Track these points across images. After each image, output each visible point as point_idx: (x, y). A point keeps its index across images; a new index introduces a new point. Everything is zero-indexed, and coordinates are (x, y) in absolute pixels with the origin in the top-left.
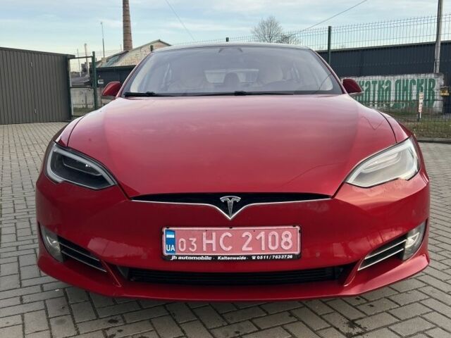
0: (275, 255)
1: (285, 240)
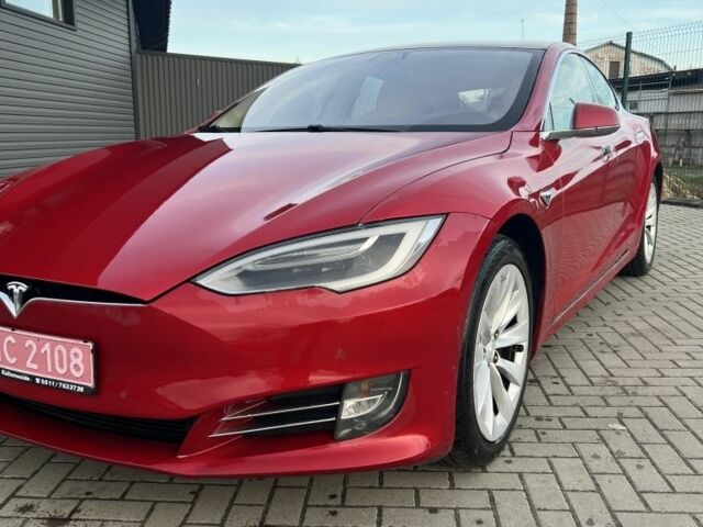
0: (63, 382)
1: (74, 361)
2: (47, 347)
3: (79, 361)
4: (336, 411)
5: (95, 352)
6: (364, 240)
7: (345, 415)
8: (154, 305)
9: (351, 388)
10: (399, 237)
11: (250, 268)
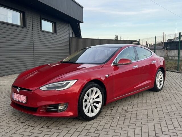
0: (23, 102)
2: (21, 97)
3: (25, 99)
4: (58, 108)
5: (27, 98)
6: (63, 83)
7: (59, 109)
8: (34, 91)
9: (60, 105)
10: (69, 83)
11: (47, 87)
